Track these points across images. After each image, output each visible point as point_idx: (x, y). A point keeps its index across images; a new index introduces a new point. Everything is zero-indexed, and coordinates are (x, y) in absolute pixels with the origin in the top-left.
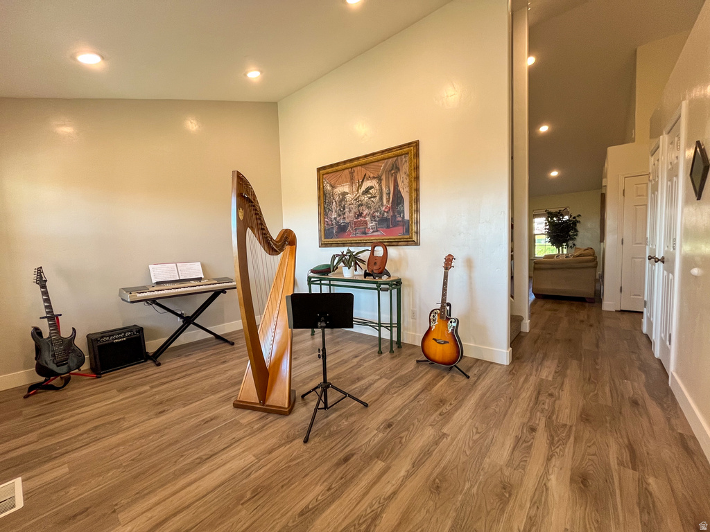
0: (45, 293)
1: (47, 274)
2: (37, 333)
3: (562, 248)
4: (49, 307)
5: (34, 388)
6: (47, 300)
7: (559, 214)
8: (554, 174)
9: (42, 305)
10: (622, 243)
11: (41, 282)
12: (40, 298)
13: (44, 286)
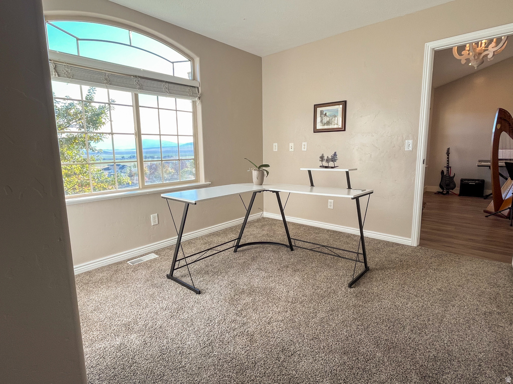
0: (448, 158)
1: (451, 151)
2: (442, 172)
4: (448, 163)
5: (439, 193)
6: (448, 161)
9: (446, 162)
11: (448, 154)
12: (446, 159)
13: (448, 155)
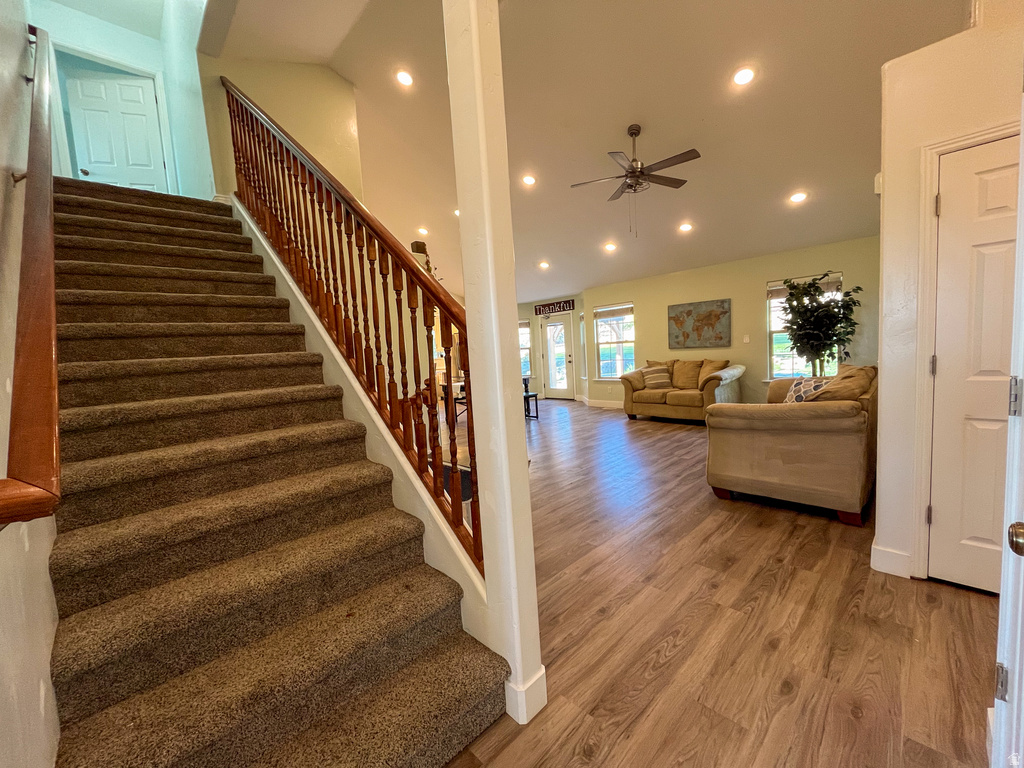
3: (822, 362)
7: (813, 289)
8: (798, 198)
10: (934, 371)
